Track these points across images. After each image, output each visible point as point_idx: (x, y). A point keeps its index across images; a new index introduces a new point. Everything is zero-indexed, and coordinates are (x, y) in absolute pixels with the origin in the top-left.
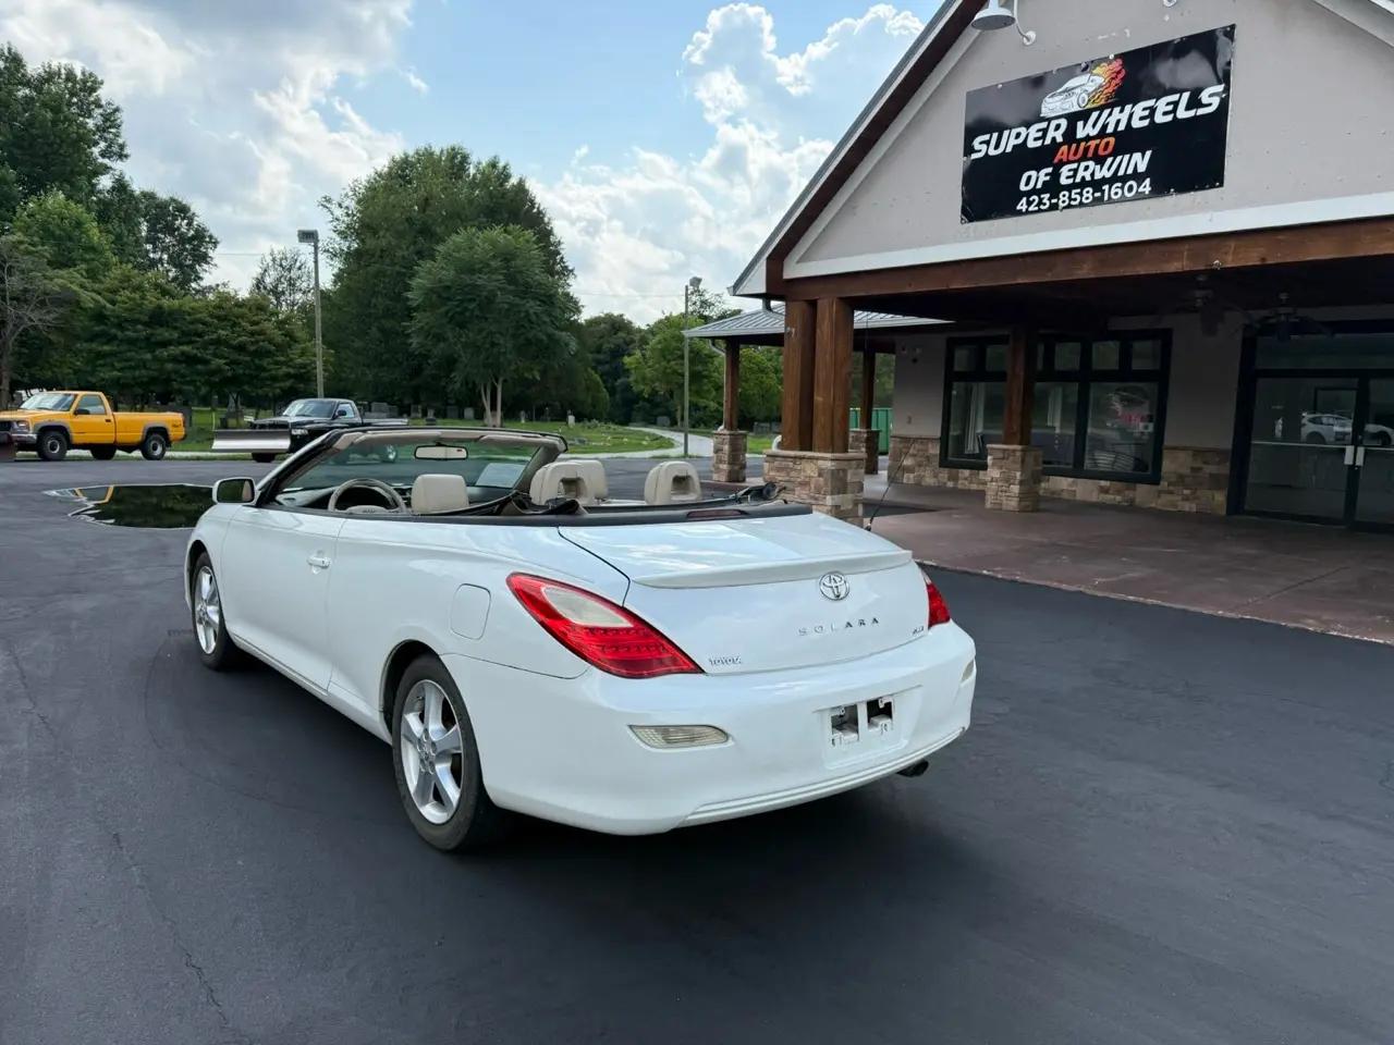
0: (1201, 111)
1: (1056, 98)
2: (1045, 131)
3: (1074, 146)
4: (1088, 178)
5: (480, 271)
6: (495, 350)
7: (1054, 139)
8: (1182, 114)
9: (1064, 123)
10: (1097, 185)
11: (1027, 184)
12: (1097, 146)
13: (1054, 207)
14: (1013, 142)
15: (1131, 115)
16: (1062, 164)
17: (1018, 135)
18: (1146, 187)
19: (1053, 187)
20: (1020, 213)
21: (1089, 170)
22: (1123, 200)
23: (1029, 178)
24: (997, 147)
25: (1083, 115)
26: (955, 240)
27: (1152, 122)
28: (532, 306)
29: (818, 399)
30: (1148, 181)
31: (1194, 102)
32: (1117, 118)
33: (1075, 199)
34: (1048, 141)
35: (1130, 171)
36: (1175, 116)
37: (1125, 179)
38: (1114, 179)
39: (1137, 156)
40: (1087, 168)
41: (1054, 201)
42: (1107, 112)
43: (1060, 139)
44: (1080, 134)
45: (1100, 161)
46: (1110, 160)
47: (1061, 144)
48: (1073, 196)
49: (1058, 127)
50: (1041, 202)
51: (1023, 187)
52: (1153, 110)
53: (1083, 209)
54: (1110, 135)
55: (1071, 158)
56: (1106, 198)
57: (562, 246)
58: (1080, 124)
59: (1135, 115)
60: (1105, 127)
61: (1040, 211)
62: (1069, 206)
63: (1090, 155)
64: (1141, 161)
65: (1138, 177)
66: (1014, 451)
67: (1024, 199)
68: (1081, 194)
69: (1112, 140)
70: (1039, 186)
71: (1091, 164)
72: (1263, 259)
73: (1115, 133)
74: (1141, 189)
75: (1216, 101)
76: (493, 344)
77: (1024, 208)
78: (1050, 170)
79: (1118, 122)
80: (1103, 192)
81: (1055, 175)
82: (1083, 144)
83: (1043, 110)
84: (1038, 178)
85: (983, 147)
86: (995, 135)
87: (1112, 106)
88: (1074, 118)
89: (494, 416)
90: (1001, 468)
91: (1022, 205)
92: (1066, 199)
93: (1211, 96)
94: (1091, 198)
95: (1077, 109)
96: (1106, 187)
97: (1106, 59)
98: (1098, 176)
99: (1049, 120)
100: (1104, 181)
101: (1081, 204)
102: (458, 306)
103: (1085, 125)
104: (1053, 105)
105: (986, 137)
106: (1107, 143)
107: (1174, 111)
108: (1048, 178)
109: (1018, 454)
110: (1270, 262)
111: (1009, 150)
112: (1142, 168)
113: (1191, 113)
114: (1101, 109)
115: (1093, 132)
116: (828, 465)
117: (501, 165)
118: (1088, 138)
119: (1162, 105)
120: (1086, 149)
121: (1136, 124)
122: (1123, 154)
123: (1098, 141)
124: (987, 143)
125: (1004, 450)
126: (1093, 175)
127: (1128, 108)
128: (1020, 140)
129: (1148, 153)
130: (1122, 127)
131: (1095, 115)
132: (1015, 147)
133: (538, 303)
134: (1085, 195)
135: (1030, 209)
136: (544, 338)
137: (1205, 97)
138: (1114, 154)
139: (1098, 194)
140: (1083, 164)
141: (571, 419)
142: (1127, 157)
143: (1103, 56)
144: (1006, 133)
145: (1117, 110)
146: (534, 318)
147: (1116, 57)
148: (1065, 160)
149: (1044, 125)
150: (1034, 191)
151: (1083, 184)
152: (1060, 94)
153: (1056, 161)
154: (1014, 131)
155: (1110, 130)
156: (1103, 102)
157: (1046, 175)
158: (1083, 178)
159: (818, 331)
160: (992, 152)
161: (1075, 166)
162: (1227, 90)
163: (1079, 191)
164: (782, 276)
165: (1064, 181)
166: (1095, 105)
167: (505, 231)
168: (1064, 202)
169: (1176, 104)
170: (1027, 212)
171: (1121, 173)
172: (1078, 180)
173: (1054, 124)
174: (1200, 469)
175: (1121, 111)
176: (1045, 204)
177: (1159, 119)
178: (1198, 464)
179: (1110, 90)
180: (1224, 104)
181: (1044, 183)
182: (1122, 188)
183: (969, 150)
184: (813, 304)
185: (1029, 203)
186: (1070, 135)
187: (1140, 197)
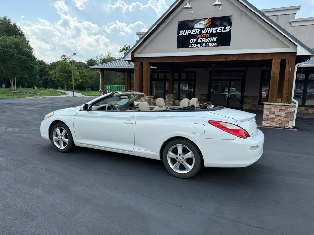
0: (226, 31)
1: (197, 25)
2: (195, 31)
3: (201, 35)
4: (204, 41)
5: (9, 48)
6: (15, 69)
7: (197, 33)
8: (223, 31)
9: (199, 30)
10: (206, 43)
11: (191, 41)
12: (206, 35)
13: (197, 47)
14: (188, 33)
15: (213, 30)
16: (199, 38)
17: (189, 31)
18: (216, 44)
19: (197, 43)
20: (190, 47)
21: (204, 40)
22: (211, 46)
23: (192, 40)
24: (185, 33)
25: (203, 29)
26: (176, 52)
27: (217, 32)
28: (26, 58)
29: (144, 84)
30: (216, 43)
31: (225, 29)
32: (210, 30)
33: (201, 46)
34: (196, 33)
35: (212, 41)
36: (221, 31)
37: (211, 42)
38: (209, 42)
39: (214, 38)
40: (204, 39)
41: (197, 45)
42: (208, 29)
43: (198, 33)
44: (203, 32)
45: (207, 38)
46: (208, 38)
47: (198, 34)
48: (201, 45)
49: (198, 31)
50: (194, 46)
51: (190, 42)
52: (217, 30)
53: (203, 48)
54: (208, 33)
55: (201, 37)
56: (208, 46)
57: (29, 42)
58: (202, 31)
59: (214, 30)
60: (207, 32)
61: (194, 47)
62: (200, 47)
63: (204, 37)
64: (215, 39)
65: (214, 42)
66: (171, 95)
67: (191, 45)
68: (203, 45)
69: (209, 34)
70: (194, 42)
71: (205, 39)
72: (237, 60)
73: (209, 33)
74: (215, 45)
75: (229, 29)
76: (14, 68)
77: (191, 46)
78: (196, 39)
79: (210, 31)
80: (207, 44)
81: (197, 40)
82: (203, 35)
83: (195, 27)
84: (194, 41)
85: (182, 33)
86: (184, 31)
87: (209, 28)
88: (201, 29)
89: (14, 87)
90: (168, 98)
91: (190, 46)
92: (199, 45)
93: (228, 28)
94: (205, 46)
95: (202, 27)
96: (208, 44)
97: (207, 19)
98: (206, 41)
99: (196, 29)
100: (207, 42)
101: (203, 47)
102: (2, 57)
103: (203, 31)
104: (196, 26)
105: (182, 31)
106: (208, 35)
107: (221, 30)
108: (196, 41)
109: (172, 96)
110: (239, 60)
111: (187, 34)
112: (215, 40)
113: (224, 31)
114: (207, 28)
115: (205, 33)
116: (148, 98)
117: (7, 19)
118: (204, 34)
119: (219, 29)
120: (204, 36)
121: (214, 32)
122: (211, 37)
123: (206, 34)
124: (183, 32)
125: (169, 95)
126: (205, 41)
127: (212, 28)
128: (190, 33)
129: (216, 38)
130: (211, 32)
131: (205, 29)
132: (189, 34)
133: (27, 57)
134: (204, 45)
135: (192, 47)
136: (29, 66)
137: (227, 28)
138: (209, 37)
139: (206, 45)
140: (203, 39)
141: (36, 87)
142: (212, 38)
143: (207, 18)
144: (187, 31)
145: (210, 29)
146: (26, 61)
147: (210, 18)
148: (199, 37)
149: (195, 30)
150: (193, 43)
151: (203, 43)
152: (198, 24)
153: (197, 37)
154: (189, 30)
155: (208, 32)
156: (207, 27)
157: (195, 40)
158: (203, 41)
159: (143, 69)
160: (184, 34)
161: (201, 39)
162: (231, 27)
163: (202, 44)
164: (134, 56)
165: (199, 42)
166: (205, 27)
167: (16, 37)
168: (199, 46)
169: (221, 29)
170: (191, 47)
171: (211, 41)
172: (202, 42)
173: (197, 30)
174: (202, 98)
175: (211, 29)
176: (195, 46)
177: (218, 31)
178: (201, 97)
179: (208, 25)
180: (230, 30)
181: (195, 42)
182: (211, 44)
183: (179, 33)
184: (142, 63)
185: (192, 45)
186: (200, 32)
187: (215, 46)
